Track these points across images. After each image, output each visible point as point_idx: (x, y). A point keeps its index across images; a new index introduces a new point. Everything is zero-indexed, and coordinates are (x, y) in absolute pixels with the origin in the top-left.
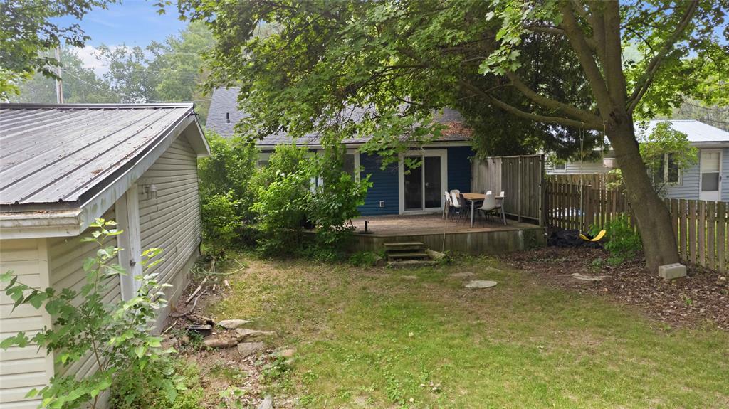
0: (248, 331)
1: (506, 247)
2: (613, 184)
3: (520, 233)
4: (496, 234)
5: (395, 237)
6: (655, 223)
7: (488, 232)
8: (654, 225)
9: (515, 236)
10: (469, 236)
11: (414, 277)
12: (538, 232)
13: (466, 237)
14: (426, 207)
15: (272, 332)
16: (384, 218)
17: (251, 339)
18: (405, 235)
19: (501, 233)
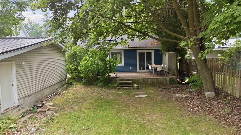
0: (51, 107)
1: (163, 84)
2: (219, 62)
3: (168, 79)
4: (159, 79)
5: (124, 79)
6: (206, 77)
7: (157, 79)
8: (206, 78)
9: (166, 80)
10: (150, 79)
11: (121, 93)
12: (175, 79)
13: (148, 80)
14: (146, 69)
15: (58, 108)
16: (130, 73)
17: (51, 110)
18: (128, 79)
19: (161, 79)
